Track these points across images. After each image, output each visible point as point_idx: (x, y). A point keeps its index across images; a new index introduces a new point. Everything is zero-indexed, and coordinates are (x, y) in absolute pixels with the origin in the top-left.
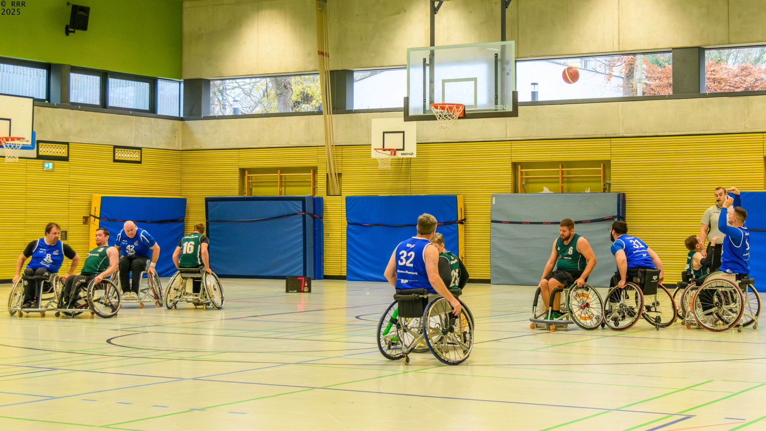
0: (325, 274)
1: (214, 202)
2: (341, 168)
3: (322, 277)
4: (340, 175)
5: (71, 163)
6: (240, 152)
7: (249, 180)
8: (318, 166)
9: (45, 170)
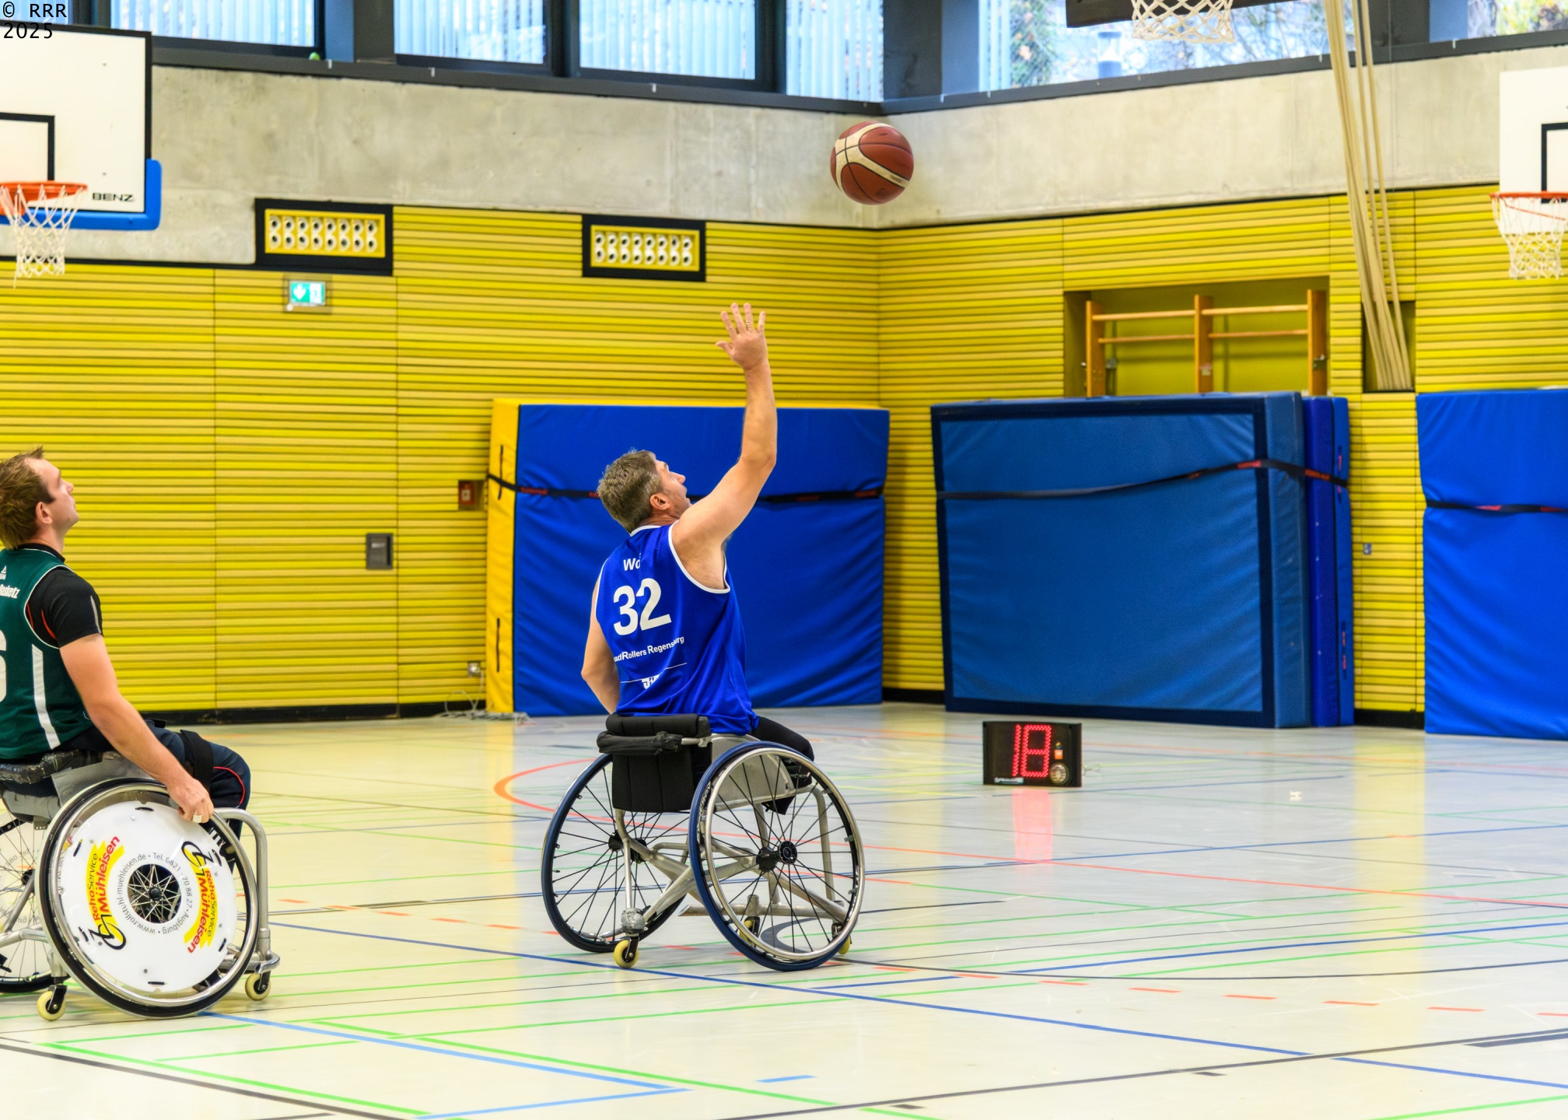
0: (1358, 705)
1: (962, 425)
2: (1411, 279)
3: (1350, 717)
4: (1408, 307)
5: (400, 281)
6: (1066, 229)
7: (1102, 336)
8: (1332, 275)
9: (290, 308)
